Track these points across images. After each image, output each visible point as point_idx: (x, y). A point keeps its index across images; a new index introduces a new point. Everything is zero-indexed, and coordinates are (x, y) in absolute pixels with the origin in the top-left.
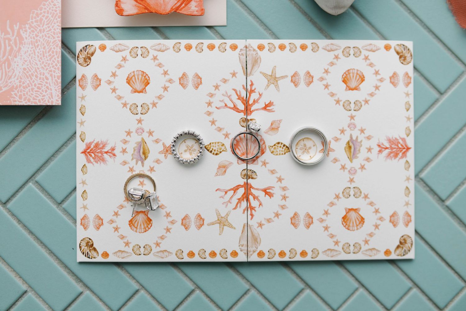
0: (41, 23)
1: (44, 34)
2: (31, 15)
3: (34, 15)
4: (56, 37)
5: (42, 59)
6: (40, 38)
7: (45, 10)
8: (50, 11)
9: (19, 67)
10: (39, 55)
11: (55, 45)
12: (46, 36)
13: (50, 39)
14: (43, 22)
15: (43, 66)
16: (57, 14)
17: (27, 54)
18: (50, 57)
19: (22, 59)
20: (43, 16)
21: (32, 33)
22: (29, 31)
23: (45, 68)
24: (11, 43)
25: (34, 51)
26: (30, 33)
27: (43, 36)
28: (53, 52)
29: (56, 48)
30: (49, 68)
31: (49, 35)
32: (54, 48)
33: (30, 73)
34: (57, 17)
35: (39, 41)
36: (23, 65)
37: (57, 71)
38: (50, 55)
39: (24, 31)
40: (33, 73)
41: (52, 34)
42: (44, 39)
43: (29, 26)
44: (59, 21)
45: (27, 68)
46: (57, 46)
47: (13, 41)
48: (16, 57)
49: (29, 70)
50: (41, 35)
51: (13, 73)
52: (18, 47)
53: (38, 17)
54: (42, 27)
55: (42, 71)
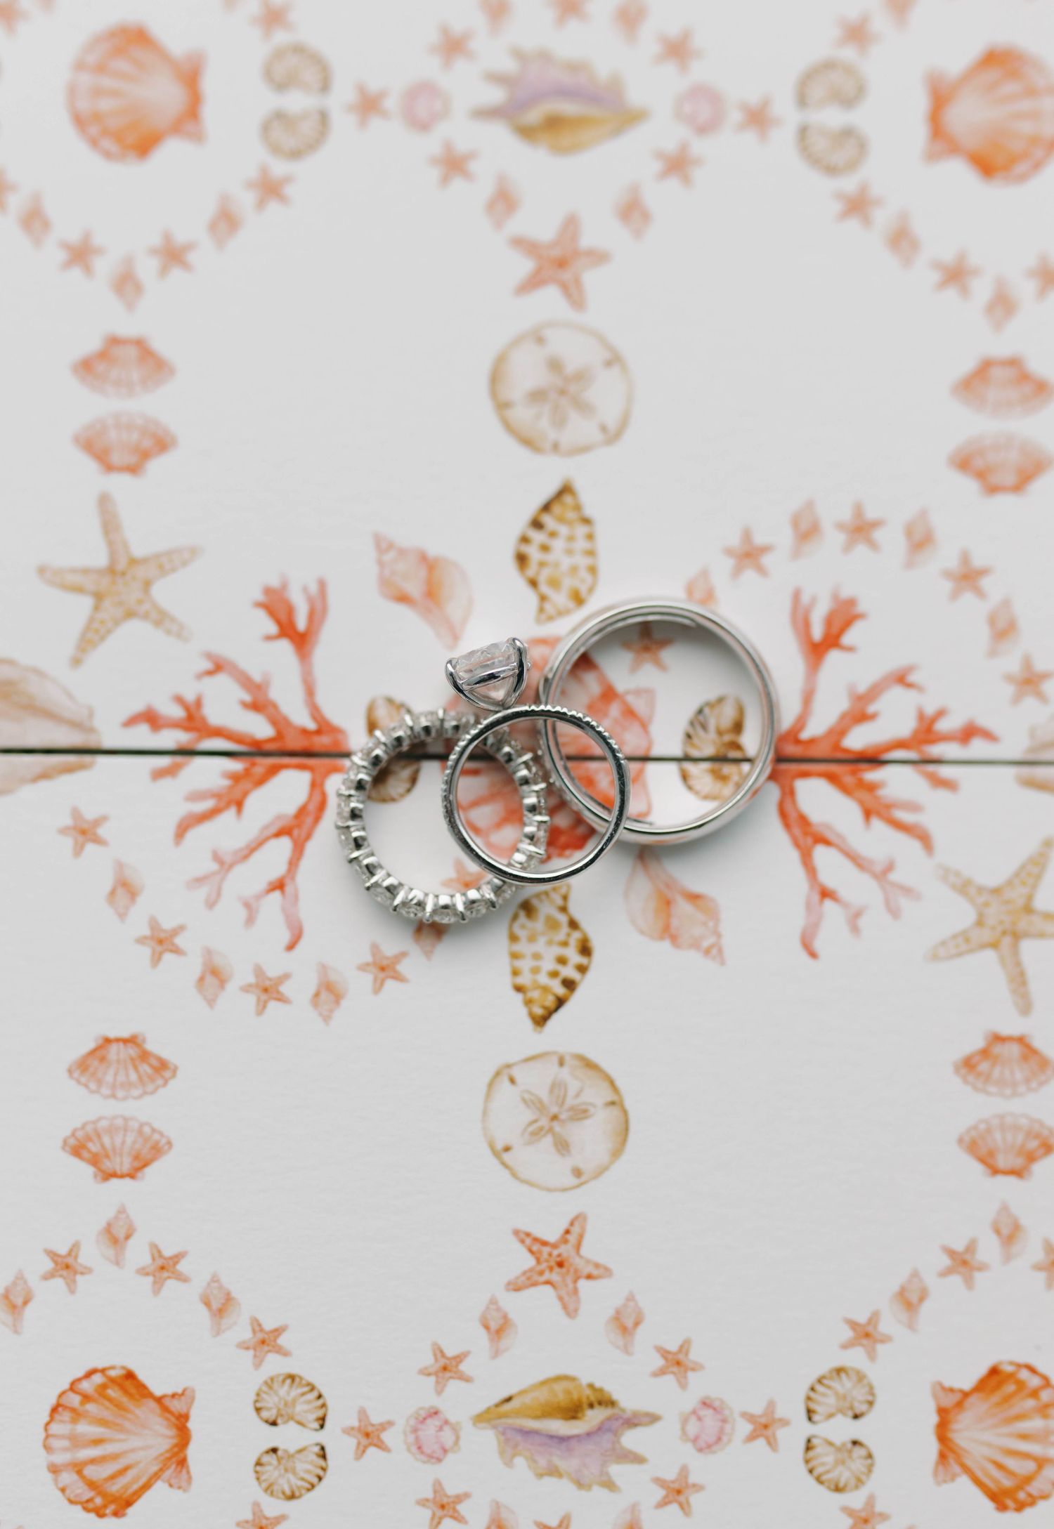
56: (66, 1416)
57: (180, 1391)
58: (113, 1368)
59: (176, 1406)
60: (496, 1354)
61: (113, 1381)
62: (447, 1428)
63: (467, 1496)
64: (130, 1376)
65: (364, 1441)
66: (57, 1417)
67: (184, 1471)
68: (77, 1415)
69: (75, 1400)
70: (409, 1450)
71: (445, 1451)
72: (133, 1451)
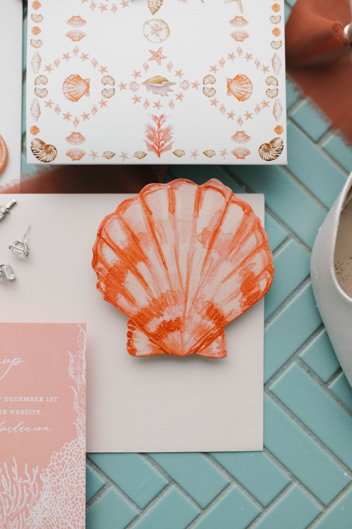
0: (63, 467)
1: (66, 479)
2: (52, 457)
3: (56, 458)
4: (80, 483)
5: (64, 507)
6: (62, 483)
7: (68, 452)
8: (73, 453)
9: (38, 516)
10: (61, 502)
11: (79, 491)
12: (69, 481)
13: (73, 485)
14: (65, 465)
15: (65, 514)
16: (81, 456)
17: (48, 502)
18: (73, 505)
19: (42, 507)
20: (66, 459)
21: (53, 478)
22: (49, 475)
23: (68, 517)
24: (30, 488)
25: (55, 497)
26: (51, 478)
27: (65, 481)
28: (77, 499)
29: (80, 494)
30: (72, 517)
31: (72, 480)
32: (78, 495)
33: (51, 523)
34: (81, 460)
35: (61, 486)
36: (42, 514)
37: (81, 520)
38: (73, 503)
39: (44, 475)
40: (54, 523)
41: (76, 479)
42: (67, 484)
43: (49, 470)
44: (83, 465)
45: (47, 518)
46: (81, 492)
47: (32, 487)
48: (34, 504)
49: (50, 520)
50: (63, 480)
51: (32, 522)
52: (37, 494)
53: (60, 460)
54: (65, 471)
55: (64, 520)
56: (67, 83)
57: (88, 79)
58: (75, 75)
59: (87, 81)
60: (146, 72)
61: (75, 77)
62: (137, 85)
63: (141, 97)
64: (78, 76)
65: (122, 88)
66: (65, 84)
67: (88, 93)
68: (69, 83)
69: (68, 80)
70: (130, 89)
71: (137, 89)
72: (79, 90)
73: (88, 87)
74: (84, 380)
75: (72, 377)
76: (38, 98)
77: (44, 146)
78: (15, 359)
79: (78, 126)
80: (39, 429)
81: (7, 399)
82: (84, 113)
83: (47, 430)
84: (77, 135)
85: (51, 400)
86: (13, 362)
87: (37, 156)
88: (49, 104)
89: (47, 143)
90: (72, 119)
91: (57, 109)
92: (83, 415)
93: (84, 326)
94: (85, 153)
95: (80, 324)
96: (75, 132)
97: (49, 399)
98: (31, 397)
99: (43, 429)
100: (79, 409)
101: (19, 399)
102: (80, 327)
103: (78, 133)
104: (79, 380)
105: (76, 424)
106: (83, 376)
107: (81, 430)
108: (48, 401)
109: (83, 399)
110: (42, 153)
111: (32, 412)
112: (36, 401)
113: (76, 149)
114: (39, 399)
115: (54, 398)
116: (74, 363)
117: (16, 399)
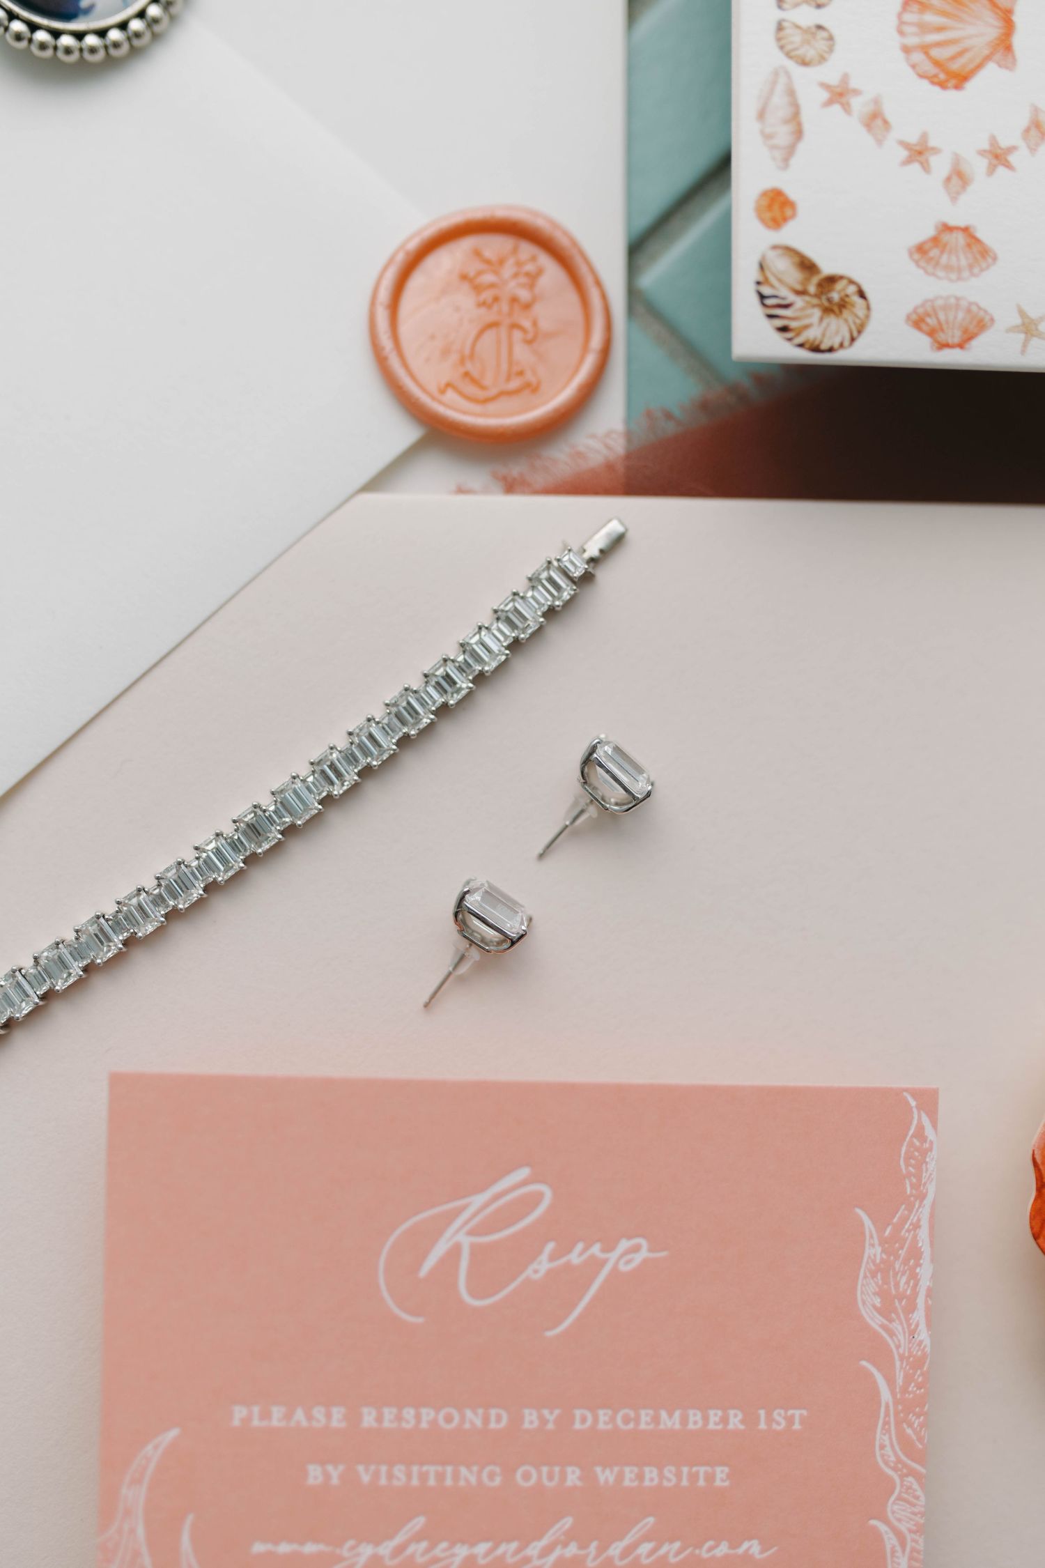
73: (1008, 26)
74: (923, 1335)
75: (870, 1322)
76: (791, 65)
77: (815, 280)
78: (624, 1244)
79: (963, 198)
80: (723, 1549)
81: (584, 1420)
82: (993, 141)
83: (758, 1557)
84: (960, 239)
85: (778, 1423)
86: (613, 1256)
87: (779, 323)
88: (839, 95)
89: (827, 269)
90: (941, 165)
91: (876, 120)
92: (916, 1486)
93: (928, 1100)
94: (992, 320)
95: (916, 1093)
96: (952, 223)
97: (770, 1419)
98: (691, 1412)
99: (741, 1550)
100: (899, 1461)
101: (637, 1420)
102: (913, 1103)
103: (966, 230)
104: (901, 1337)
105: (883, 1528)
106: (919, 1316)
107: (904, 1551)
108: (763, 1426)
109: (918, 1417)
110: (802, 309)
111: (693, 1477)
112: (711, 1426)
113: (953, 301)
114: (725, 1420)
115: (793, 1416)
116: (882, 1261)
117: (626, 1420)
